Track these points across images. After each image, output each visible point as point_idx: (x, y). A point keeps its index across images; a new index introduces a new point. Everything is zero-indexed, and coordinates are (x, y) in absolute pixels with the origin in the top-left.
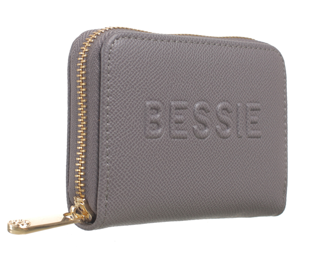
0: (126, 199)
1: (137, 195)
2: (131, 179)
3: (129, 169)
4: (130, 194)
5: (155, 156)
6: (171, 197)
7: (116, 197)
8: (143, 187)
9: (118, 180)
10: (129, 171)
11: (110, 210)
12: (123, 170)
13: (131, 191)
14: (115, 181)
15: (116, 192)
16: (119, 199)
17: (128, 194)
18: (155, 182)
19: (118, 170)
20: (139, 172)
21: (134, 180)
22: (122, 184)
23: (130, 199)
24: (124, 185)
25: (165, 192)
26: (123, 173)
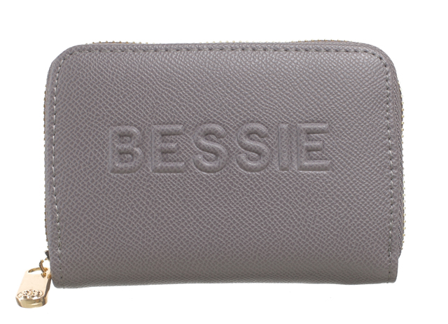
0: (86, 248)
1: (102, 244)
2: (91, 224)
3: (87, 211)
4: (91, 243)
5: (128, 195)
6: (161, 247)
7: (72, 246)
8: (112, 234)
9: (73, 225)
10: (87, 213)
11: (66, 262)
12: (78, 212)
13: (92, 238)
14: (68, 226)
15: (70, 240)
16: (76, 248)
17: (88, 242)
18: (131, 228)
19: (71, 213)
20: (104, 214)
21: (97, 225)
22: (79, 230)
23: (93, 248)
24: (82, 232)
25: (149, 241)
26: (79, 217)
